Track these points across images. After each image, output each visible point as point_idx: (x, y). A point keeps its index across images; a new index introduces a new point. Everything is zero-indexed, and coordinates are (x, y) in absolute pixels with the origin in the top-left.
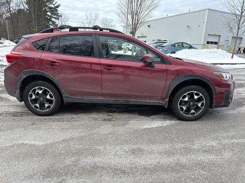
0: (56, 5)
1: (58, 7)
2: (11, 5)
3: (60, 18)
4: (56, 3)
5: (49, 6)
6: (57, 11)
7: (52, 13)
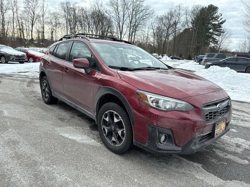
0: (221, 21)
1: (222, 23)
2: (177, 26)
3: (222, 34)
4: (221, 19)
5: (213, 23)
6: (220, 27)
7: (214, 30)
